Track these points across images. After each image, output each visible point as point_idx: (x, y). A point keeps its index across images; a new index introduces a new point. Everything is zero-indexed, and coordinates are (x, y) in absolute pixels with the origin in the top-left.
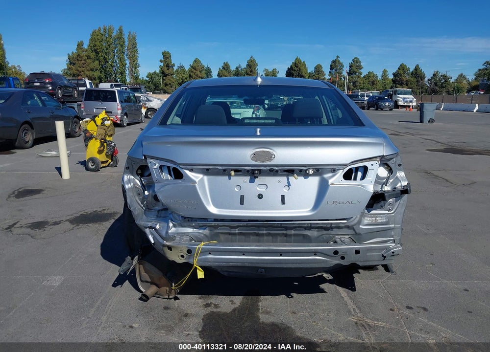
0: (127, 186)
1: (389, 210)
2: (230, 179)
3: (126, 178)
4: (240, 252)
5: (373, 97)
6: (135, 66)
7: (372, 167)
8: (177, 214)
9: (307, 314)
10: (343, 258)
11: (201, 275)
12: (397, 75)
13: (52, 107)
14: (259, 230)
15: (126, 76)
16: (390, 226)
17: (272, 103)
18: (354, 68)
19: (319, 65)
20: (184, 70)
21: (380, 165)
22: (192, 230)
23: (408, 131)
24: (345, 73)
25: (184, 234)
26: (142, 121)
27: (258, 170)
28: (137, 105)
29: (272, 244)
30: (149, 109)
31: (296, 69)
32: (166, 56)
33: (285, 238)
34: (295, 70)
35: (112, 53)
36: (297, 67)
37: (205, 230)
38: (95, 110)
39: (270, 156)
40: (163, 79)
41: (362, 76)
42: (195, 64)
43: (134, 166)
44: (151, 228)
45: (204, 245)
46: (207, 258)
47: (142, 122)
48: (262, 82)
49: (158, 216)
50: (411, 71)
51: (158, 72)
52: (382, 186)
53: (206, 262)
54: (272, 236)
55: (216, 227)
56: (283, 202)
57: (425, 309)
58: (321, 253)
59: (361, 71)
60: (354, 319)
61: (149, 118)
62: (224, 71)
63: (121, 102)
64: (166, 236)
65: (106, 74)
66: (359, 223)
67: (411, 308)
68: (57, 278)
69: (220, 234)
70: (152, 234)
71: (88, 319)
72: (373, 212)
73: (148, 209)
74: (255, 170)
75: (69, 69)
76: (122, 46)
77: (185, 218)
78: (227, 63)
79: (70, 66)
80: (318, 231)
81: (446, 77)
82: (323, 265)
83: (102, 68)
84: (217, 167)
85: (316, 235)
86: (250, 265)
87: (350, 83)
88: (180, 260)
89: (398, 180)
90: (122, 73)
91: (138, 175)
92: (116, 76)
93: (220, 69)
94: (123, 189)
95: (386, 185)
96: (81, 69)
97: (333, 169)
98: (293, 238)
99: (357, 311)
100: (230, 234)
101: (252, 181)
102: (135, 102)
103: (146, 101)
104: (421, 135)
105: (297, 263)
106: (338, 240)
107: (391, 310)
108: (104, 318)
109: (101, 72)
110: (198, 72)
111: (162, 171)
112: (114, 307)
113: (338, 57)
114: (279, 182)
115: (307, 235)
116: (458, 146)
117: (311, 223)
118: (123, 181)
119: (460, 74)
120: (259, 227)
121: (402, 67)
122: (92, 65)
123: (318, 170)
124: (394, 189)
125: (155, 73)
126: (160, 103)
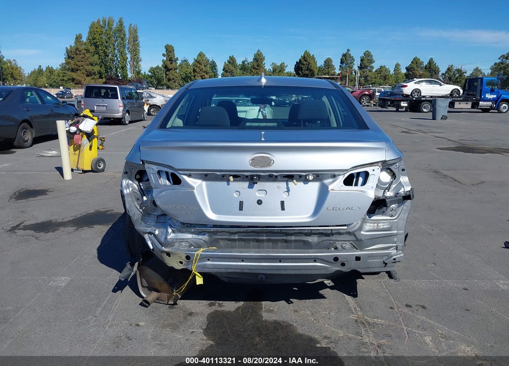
0: (126, 192)
1: (392, 216)
2: (228, 184)
3: (125, 182)
4: (239, 258)
5: (385, 92)
6: (136, 59)
7: (373, 173)
8: (176, 220)
9: (308, 313)
10: (343, 264)
11: (200, 281)
12: (410, 69)
13: (51, 104)
14: (260, 236)
15: (127, 70)
16: (393, 232)
17: (280, 99)
18: (365, 62)
19: (329, 58)
20: (188, 65)
21: (382, 170)
22: (191, 235)
23: (420, 128)
24: (356, 67)
25: (183, 240)
26: (144, 118)
27: (257, 176)
28: (139, 101)
29: (271, 250)
30: (151, 106)
31: (305, 63)
32: (169, 50)
33: (286, 244)
34: (303, 64)
35: (112, 47)
36: (306, 61)
37: (205, 236)
38: (95, 107)
39: (269, 162)
40: (166, 74)
41: (374, 70)
42: (200, 59)
43: (133, 171)
44: (150, 233)
45: (203, 251)
46: (206, 264)
47: (144, 120)
48: (266, 83)
49: (157, 222)
50: (425, 65)
51: (160, 66)
52: (385, 191)
53: (205, 268)
54: (272, 242)
55: (215, 233)
56: (283, 208)
57: (424, 307)
58: (322, 260)
59: (373, 65)
60: (354, 317)
61: (152, 115)
62: (230, 66)
63: (123, 99)
64: (165, 241)
65: (106, 68)
66: (361, 229)
67: (410, 306)
68: (63, 278)
69: (219, 240)
70: (151, 240)
71: (95, 318)
72: (374, 218)
73: (148, 214)
74: (254, 176)
75: (67, 63)
76: (122, 39)
77: (184, 224)
78: (233, 56)
79: (68, 60)
80: (318, 237)
81: (460, 71)
82: (323, 272)
83: (102, 62)
84: (215, 173)
85: (316, 241)
86: (249, 271)
87: (362, 77)
88: (179, 267)
89: (401, 185)
90: (123, 68)
91: (137, 179)
92: (116, 70)
93: (225, 63)
94: (121, 194)
95: (388, 191)
96: (80, 64)
97: (333, 175)
98: (293, 244)
99: (358, 309)
100: (229, 240)
101: (251, 187)
102: (137, 99)
103: (149, 97)
104: (432, 132)
105: (296, 270)
106: (339, 246)
107: (391, 308)
108: (111, 317)
109: (101, 66)
110: (203, 67)
111: (160, 176)
112: (120, 306)
113: (348, 50)
114: (278, 187)
115: (307, 241)
116: (470, 144)
117: (311, 230)
118: (122, 186)
119: (475, 68)
120: (258, 233)
121: (416, 61)
122: (91, 60)
123: (318, 176)
124: (397, 194)
125: (158, 67)
126: (163, 99)
